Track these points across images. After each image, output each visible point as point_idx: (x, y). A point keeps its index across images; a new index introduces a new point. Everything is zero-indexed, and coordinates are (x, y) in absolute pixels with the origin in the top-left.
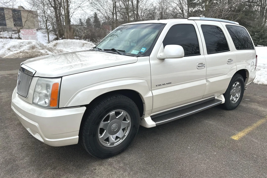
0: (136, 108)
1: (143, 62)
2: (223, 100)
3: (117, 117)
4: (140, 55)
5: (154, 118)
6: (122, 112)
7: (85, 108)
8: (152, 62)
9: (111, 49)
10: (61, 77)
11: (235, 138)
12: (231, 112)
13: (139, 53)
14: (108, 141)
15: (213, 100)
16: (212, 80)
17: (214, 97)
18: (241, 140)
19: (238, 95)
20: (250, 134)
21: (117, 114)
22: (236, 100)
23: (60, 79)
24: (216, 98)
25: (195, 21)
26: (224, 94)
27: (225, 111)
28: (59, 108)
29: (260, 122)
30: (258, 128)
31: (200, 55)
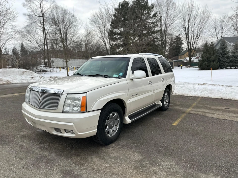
0: (122, 111)
1: (123, 82)
2: (161, 104)
3: (113, 117)
4: (120, 77)
5: (130, 117)
6: (115, 113)
7: (100, 111)
8: (128, 81)
9: (96, 74)
10: (86, 92)
11: (175, 124)
12: (166, 112)
13: (119, 76)
14: (109, 134)
15: (155, 105)
16: (156, 92)
17: (156, 103)
18: (178, 125)
19: (167, 101)
20: (181, 122)
21: (113, 115)
22: (167, 104)
23: (86, 93)
24: (157, 103)
25: (143, 55)
26: (161, 101)
27: (162, 112)
28: (87, 112)
29: (183, 116)
30: (183, 118)
31: (149, 76)
